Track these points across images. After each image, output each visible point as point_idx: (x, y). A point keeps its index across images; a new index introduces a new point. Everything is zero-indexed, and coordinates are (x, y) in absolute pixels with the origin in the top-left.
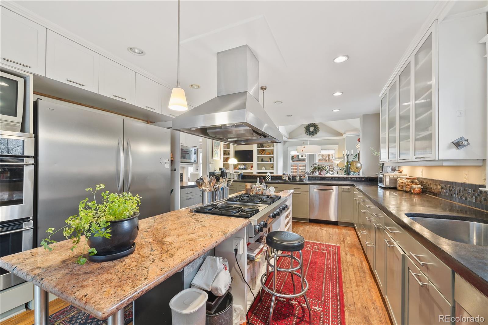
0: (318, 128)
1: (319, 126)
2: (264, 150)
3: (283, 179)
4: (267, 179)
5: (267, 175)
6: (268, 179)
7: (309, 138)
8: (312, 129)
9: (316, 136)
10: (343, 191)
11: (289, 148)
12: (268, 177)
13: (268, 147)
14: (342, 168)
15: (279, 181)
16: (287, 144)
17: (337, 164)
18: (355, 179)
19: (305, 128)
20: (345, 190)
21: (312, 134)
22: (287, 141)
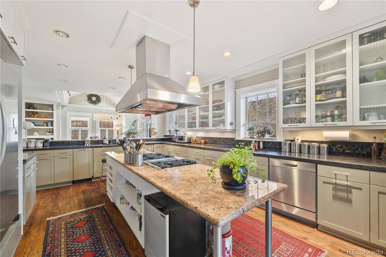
0: (100, 99)
1: (101, 97)
2: (37, 113)
3: (104, 143)
4: (86, 144)
5: (87, 140)
6: (88, 144)
7: (92, 106)
8: (94, 99)
9: (97, 105)
10: (156, 148)
11: (68, 114)
12: (88, 142)
13: (44, 109)
14: (124, 133)
15: (101, 145)
16: (65, 109)
17: (118, 130)
18: (156, 140)
19: (87, 96)
20: (157, 147)
21: (95, 103)
22: (65, 106)
